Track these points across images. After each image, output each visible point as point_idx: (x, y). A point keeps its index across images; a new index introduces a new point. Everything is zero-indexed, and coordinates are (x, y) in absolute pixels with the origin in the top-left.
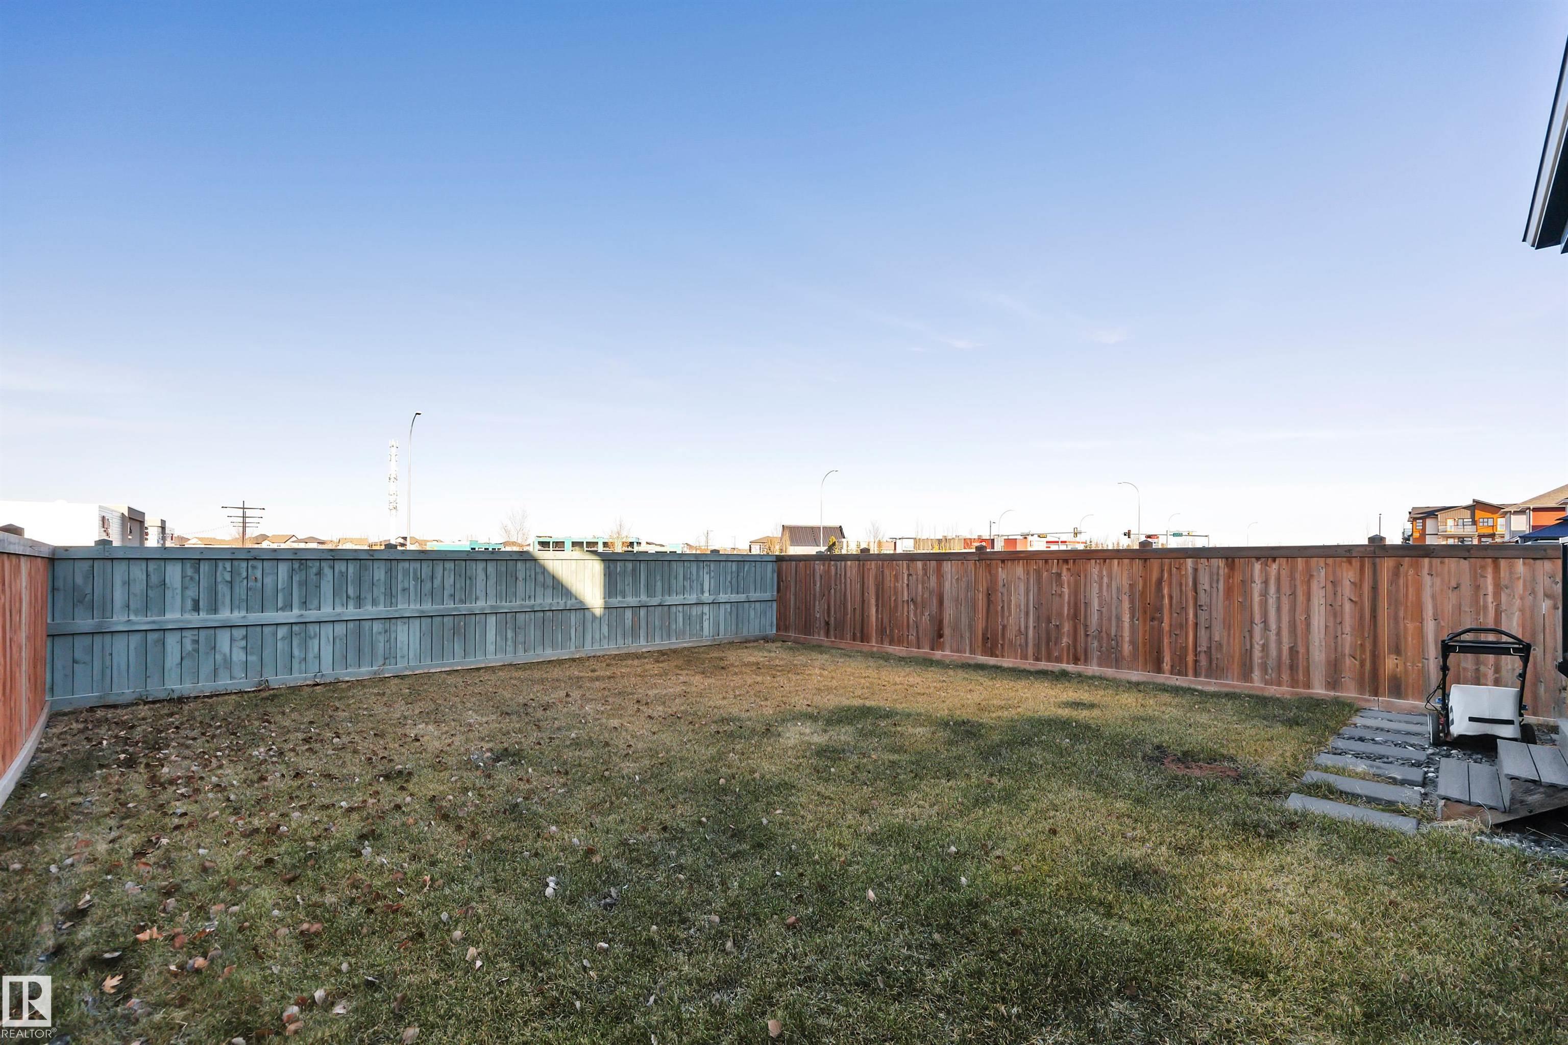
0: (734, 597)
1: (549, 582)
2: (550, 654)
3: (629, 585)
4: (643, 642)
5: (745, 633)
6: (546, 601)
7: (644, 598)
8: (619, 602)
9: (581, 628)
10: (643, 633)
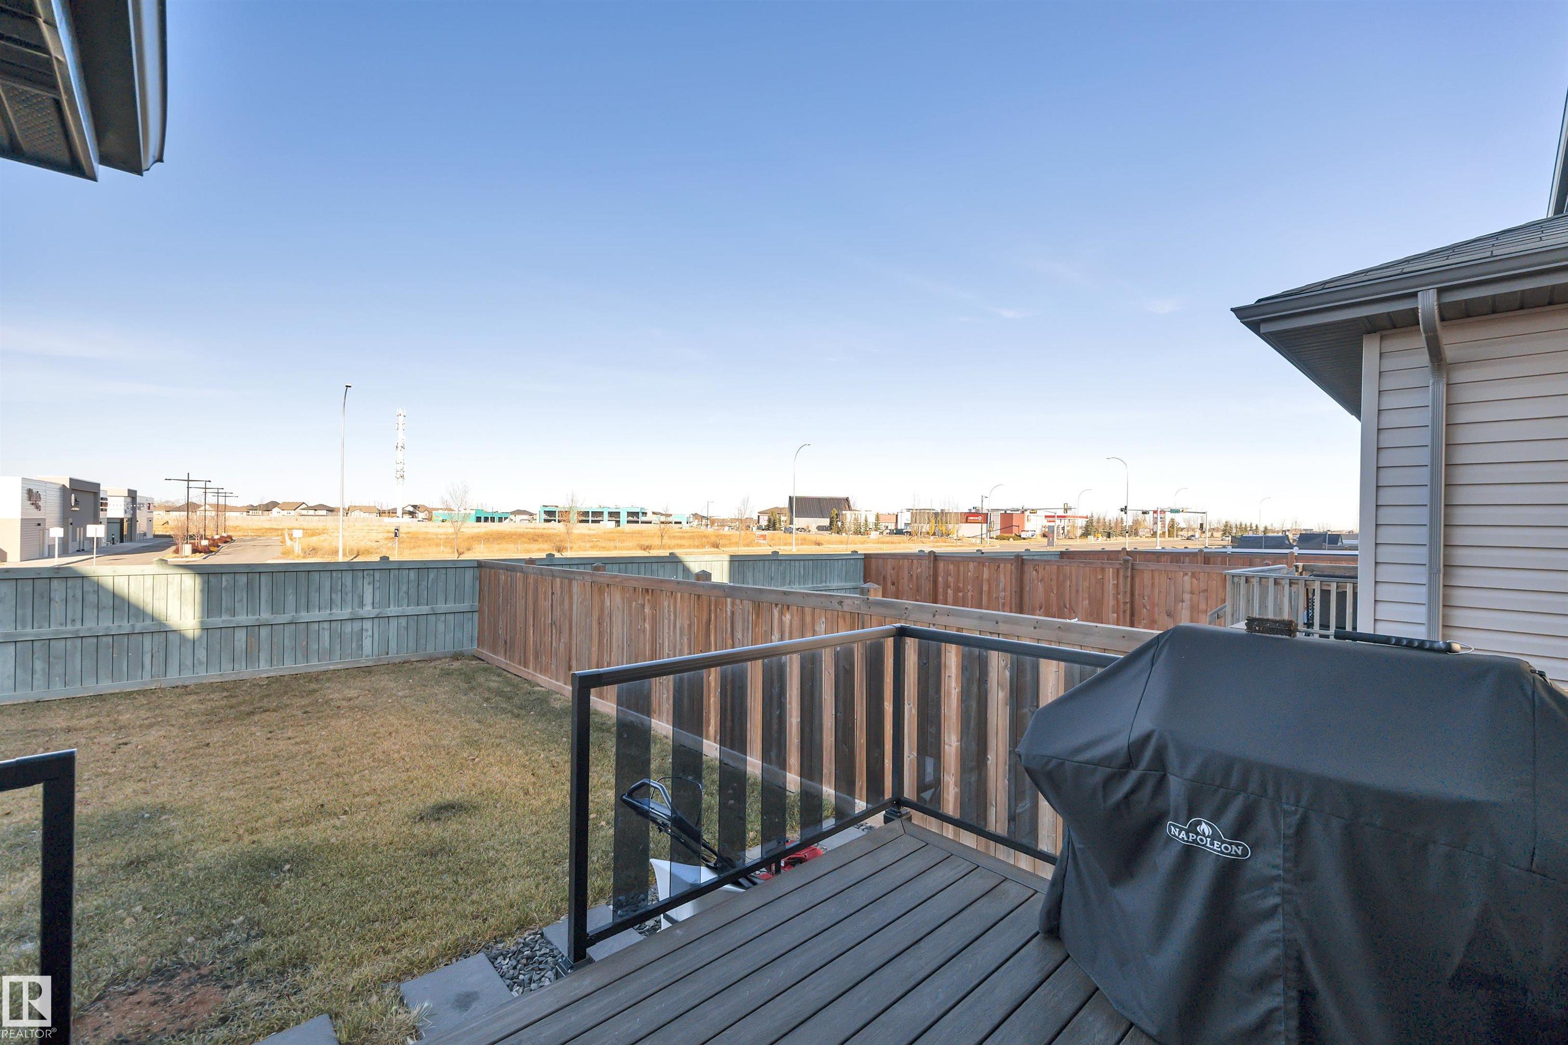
0: (412, 610)
1: (107, 601)
2: (106, 686)
3: (241, 600)
4: (263, 665)
5: (430, 650)
6: (106, 624)
7: (266, 616)
8: (223, 621)
9: (162, 654)
10: (263, 656)
